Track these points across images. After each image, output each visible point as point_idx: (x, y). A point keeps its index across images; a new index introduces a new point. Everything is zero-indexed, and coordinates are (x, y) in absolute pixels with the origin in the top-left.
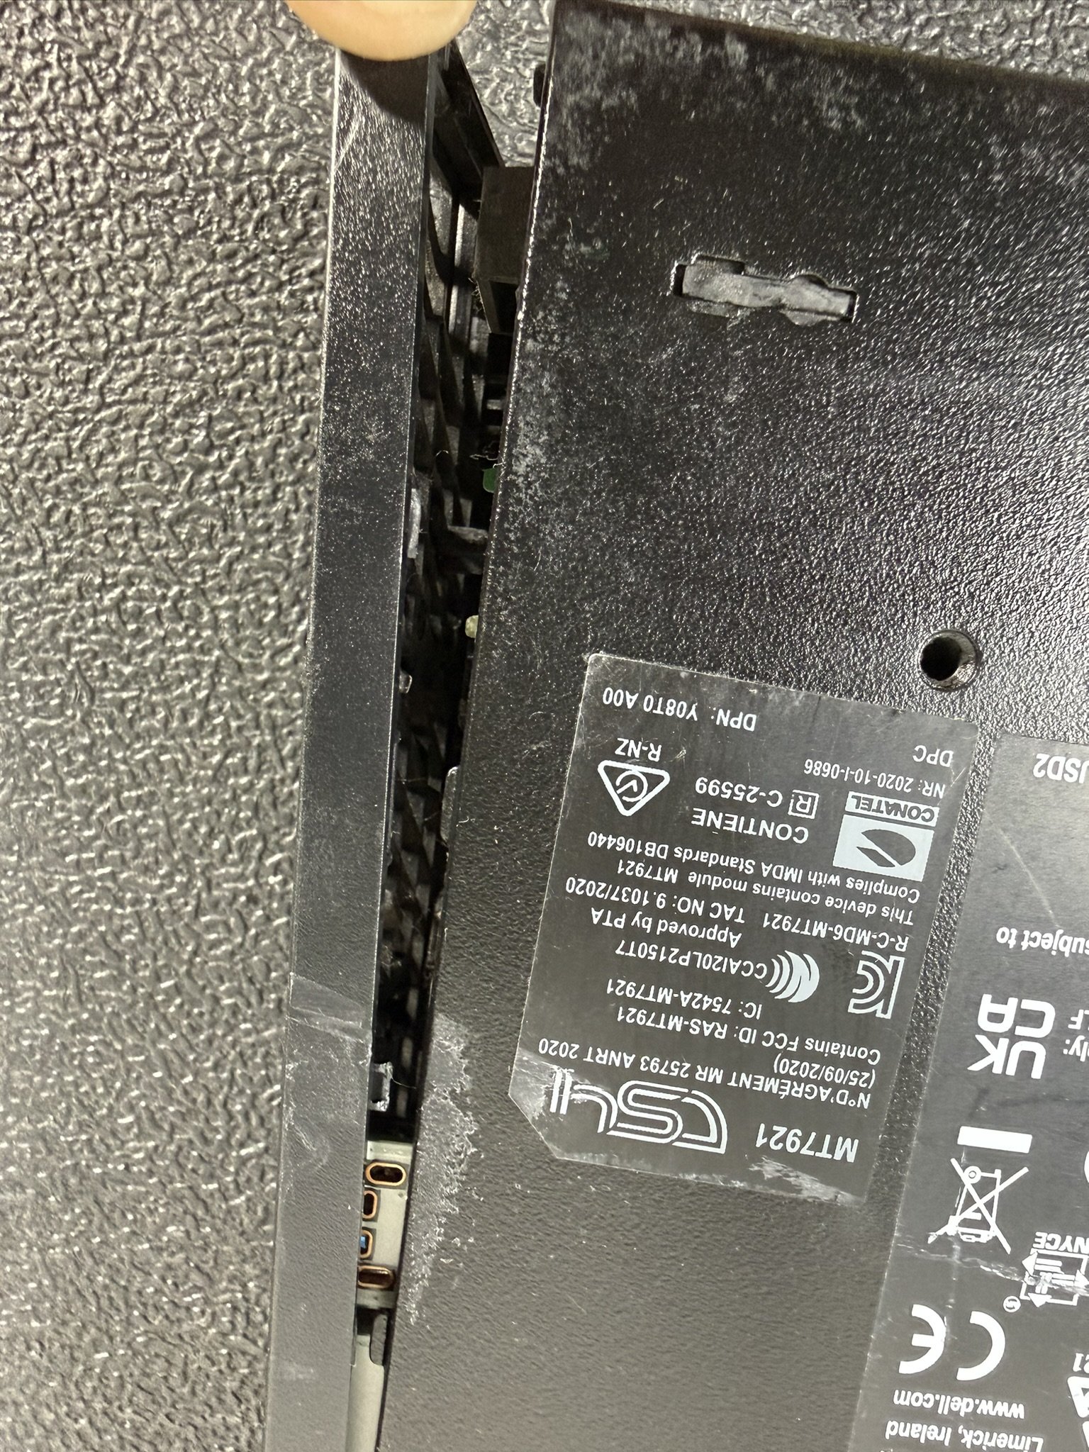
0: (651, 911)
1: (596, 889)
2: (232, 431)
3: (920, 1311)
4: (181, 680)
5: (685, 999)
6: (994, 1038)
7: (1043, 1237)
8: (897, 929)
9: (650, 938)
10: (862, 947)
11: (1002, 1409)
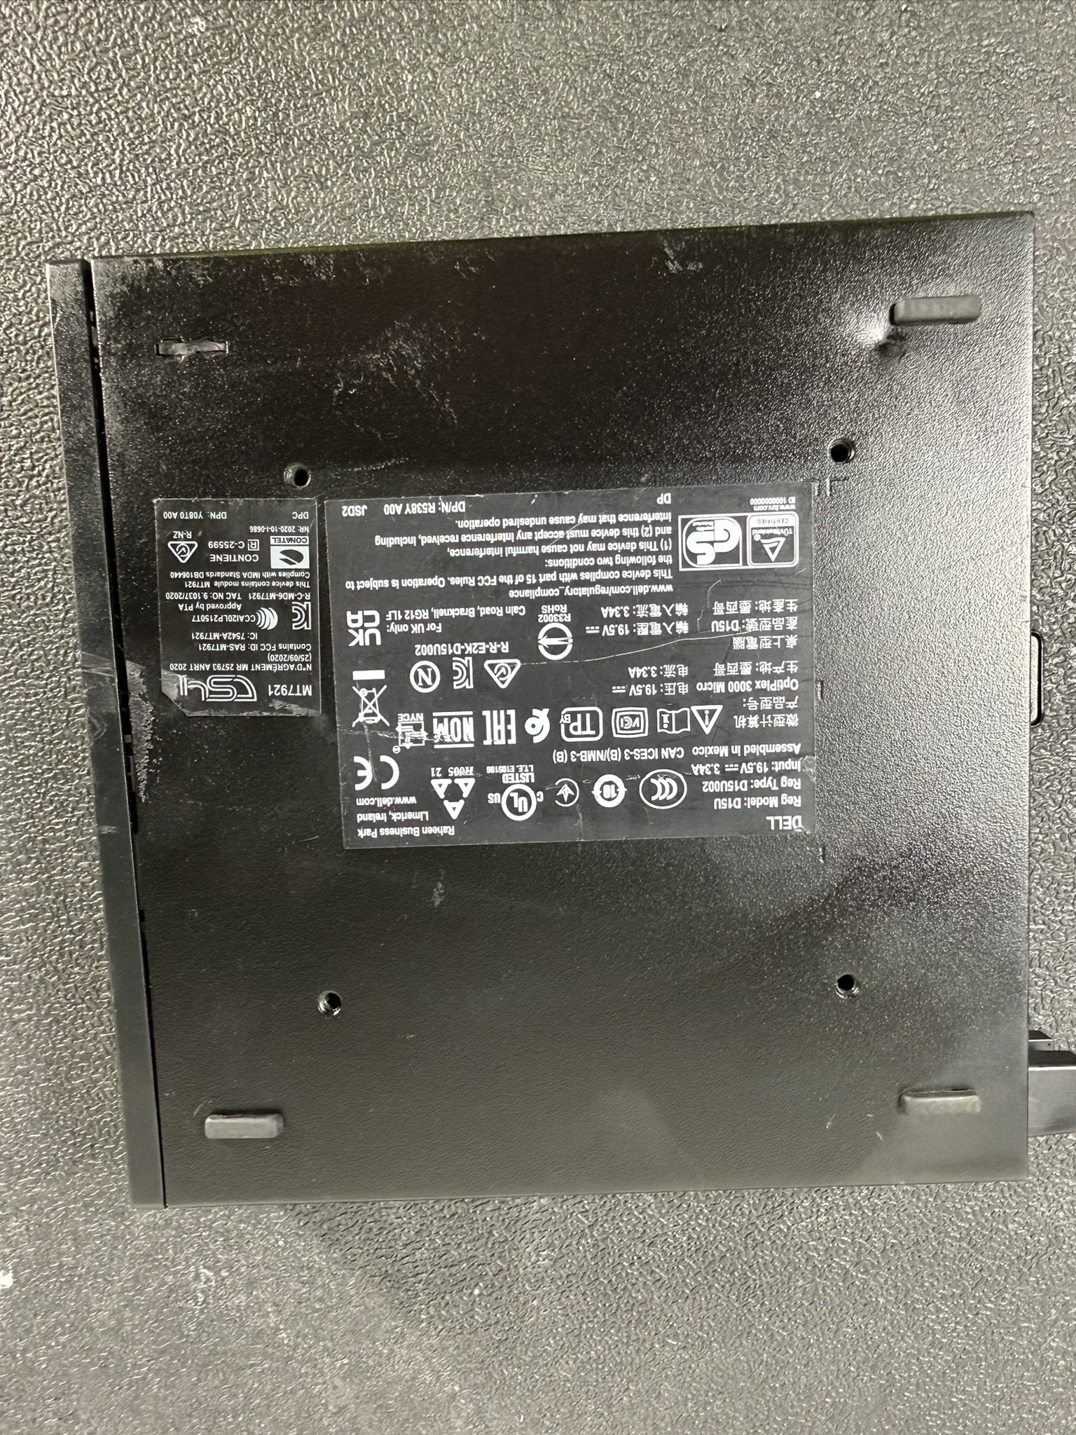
0: (202, 601)
1: (178, 596)
2: (42, 457)
3: (357, 759)
4: (39, 580)
5: (225, 636)
6: (356, 630)
7: (401, 716)
8: (304, 590)
9: (205, 612)
10: (291, 600)
11: (405, 800)
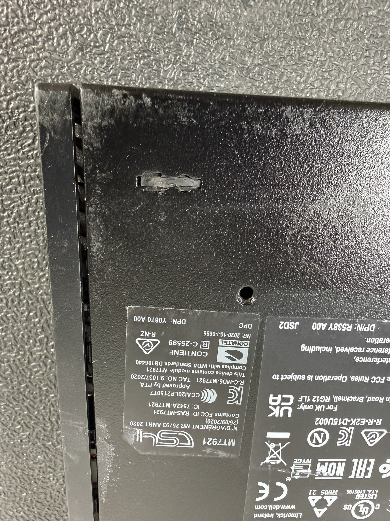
0: (160, 381)
1: (140, 377)
3: (260, 484)
4: (9, 290)
5: (174, 406)
6: (275, 407)
7: (296, 460)
8: (240, 379)
9: (161, 389)
10: (229, 385)
11: (288, 507)
